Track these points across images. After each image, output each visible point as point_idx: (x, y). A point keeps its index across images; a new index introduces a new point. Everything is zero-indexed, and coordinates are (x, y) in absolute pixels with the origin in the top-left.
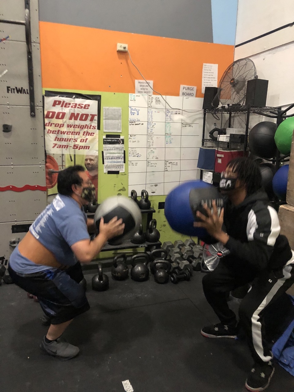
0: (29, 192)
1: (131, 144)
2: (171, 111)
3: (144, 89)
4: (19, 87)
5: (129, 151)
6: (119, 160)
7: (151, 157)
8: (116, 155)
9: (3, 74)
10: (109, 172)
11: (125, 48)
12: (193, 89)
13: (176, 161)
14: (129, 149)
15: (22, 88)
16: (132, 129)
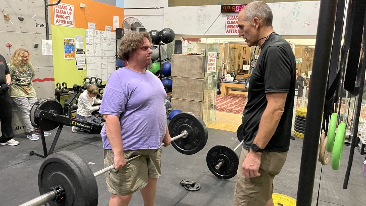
0: (46, 81)
1: (87, 55)
2: (102, 38)
3: (92, 27)
4: (41, 24)
5: (87, 58)
6: (83, 63)
7: (95, 62)
8: (82, 60)
9: (34, 17)
10: (79, 69)
11: (84, 6)
12: (110, 28)
13: (105, 64)
14: (87, 57)
15: (42, 24)
16: (88, 47)
